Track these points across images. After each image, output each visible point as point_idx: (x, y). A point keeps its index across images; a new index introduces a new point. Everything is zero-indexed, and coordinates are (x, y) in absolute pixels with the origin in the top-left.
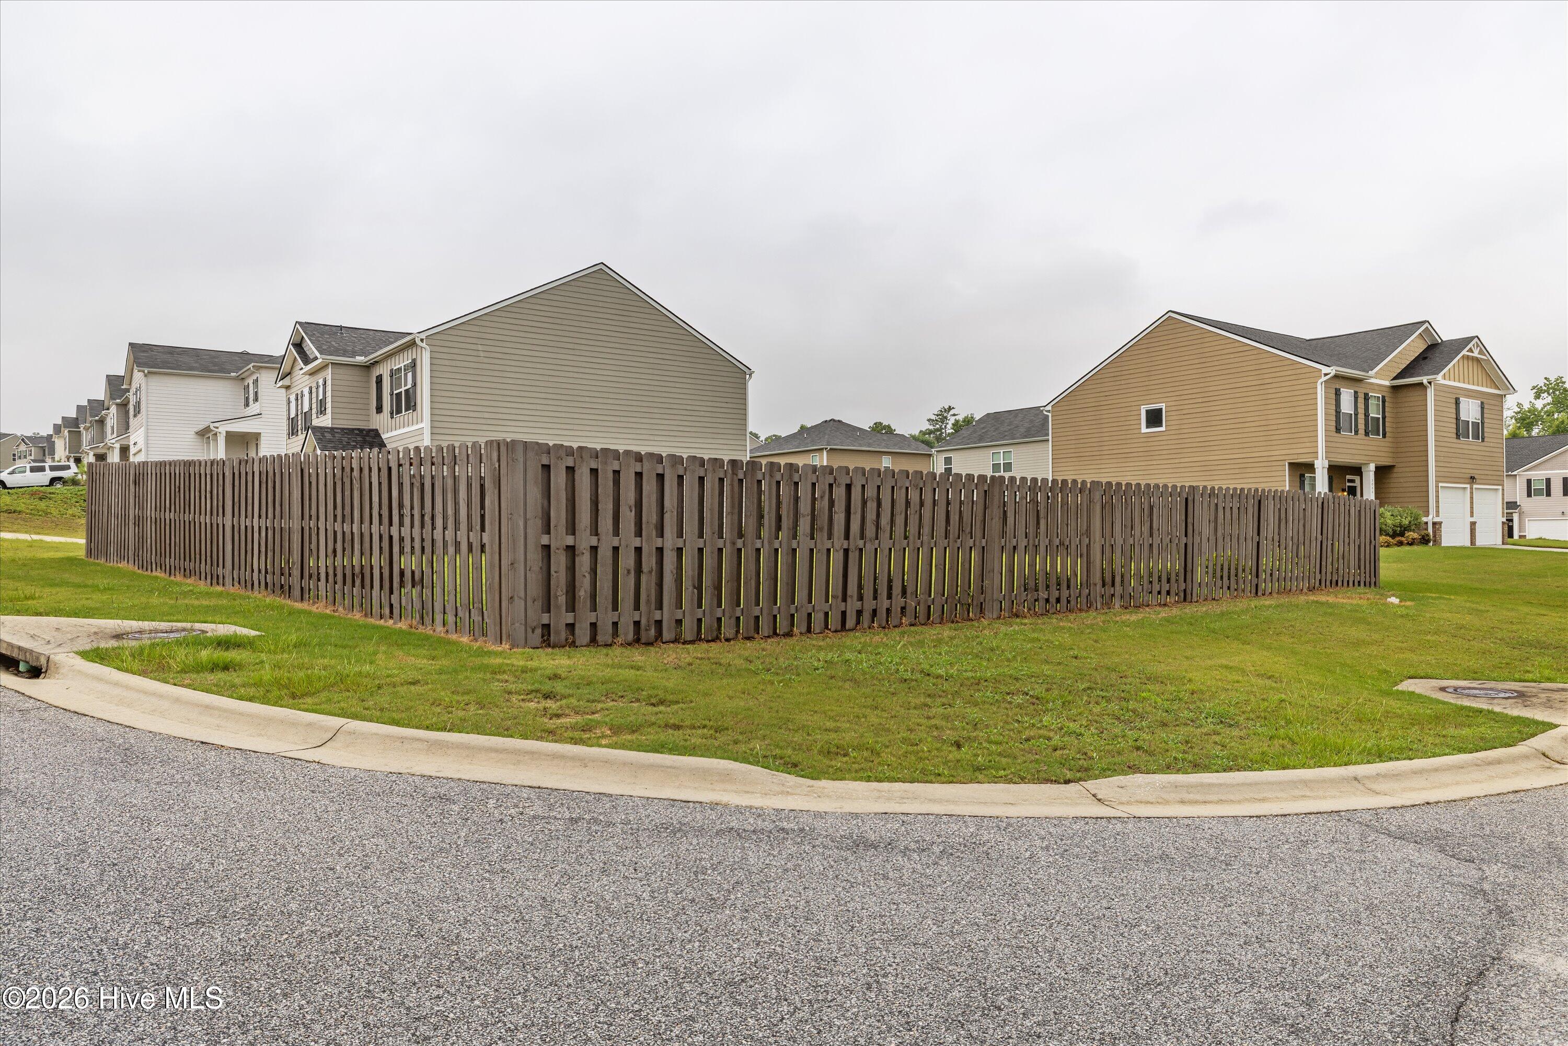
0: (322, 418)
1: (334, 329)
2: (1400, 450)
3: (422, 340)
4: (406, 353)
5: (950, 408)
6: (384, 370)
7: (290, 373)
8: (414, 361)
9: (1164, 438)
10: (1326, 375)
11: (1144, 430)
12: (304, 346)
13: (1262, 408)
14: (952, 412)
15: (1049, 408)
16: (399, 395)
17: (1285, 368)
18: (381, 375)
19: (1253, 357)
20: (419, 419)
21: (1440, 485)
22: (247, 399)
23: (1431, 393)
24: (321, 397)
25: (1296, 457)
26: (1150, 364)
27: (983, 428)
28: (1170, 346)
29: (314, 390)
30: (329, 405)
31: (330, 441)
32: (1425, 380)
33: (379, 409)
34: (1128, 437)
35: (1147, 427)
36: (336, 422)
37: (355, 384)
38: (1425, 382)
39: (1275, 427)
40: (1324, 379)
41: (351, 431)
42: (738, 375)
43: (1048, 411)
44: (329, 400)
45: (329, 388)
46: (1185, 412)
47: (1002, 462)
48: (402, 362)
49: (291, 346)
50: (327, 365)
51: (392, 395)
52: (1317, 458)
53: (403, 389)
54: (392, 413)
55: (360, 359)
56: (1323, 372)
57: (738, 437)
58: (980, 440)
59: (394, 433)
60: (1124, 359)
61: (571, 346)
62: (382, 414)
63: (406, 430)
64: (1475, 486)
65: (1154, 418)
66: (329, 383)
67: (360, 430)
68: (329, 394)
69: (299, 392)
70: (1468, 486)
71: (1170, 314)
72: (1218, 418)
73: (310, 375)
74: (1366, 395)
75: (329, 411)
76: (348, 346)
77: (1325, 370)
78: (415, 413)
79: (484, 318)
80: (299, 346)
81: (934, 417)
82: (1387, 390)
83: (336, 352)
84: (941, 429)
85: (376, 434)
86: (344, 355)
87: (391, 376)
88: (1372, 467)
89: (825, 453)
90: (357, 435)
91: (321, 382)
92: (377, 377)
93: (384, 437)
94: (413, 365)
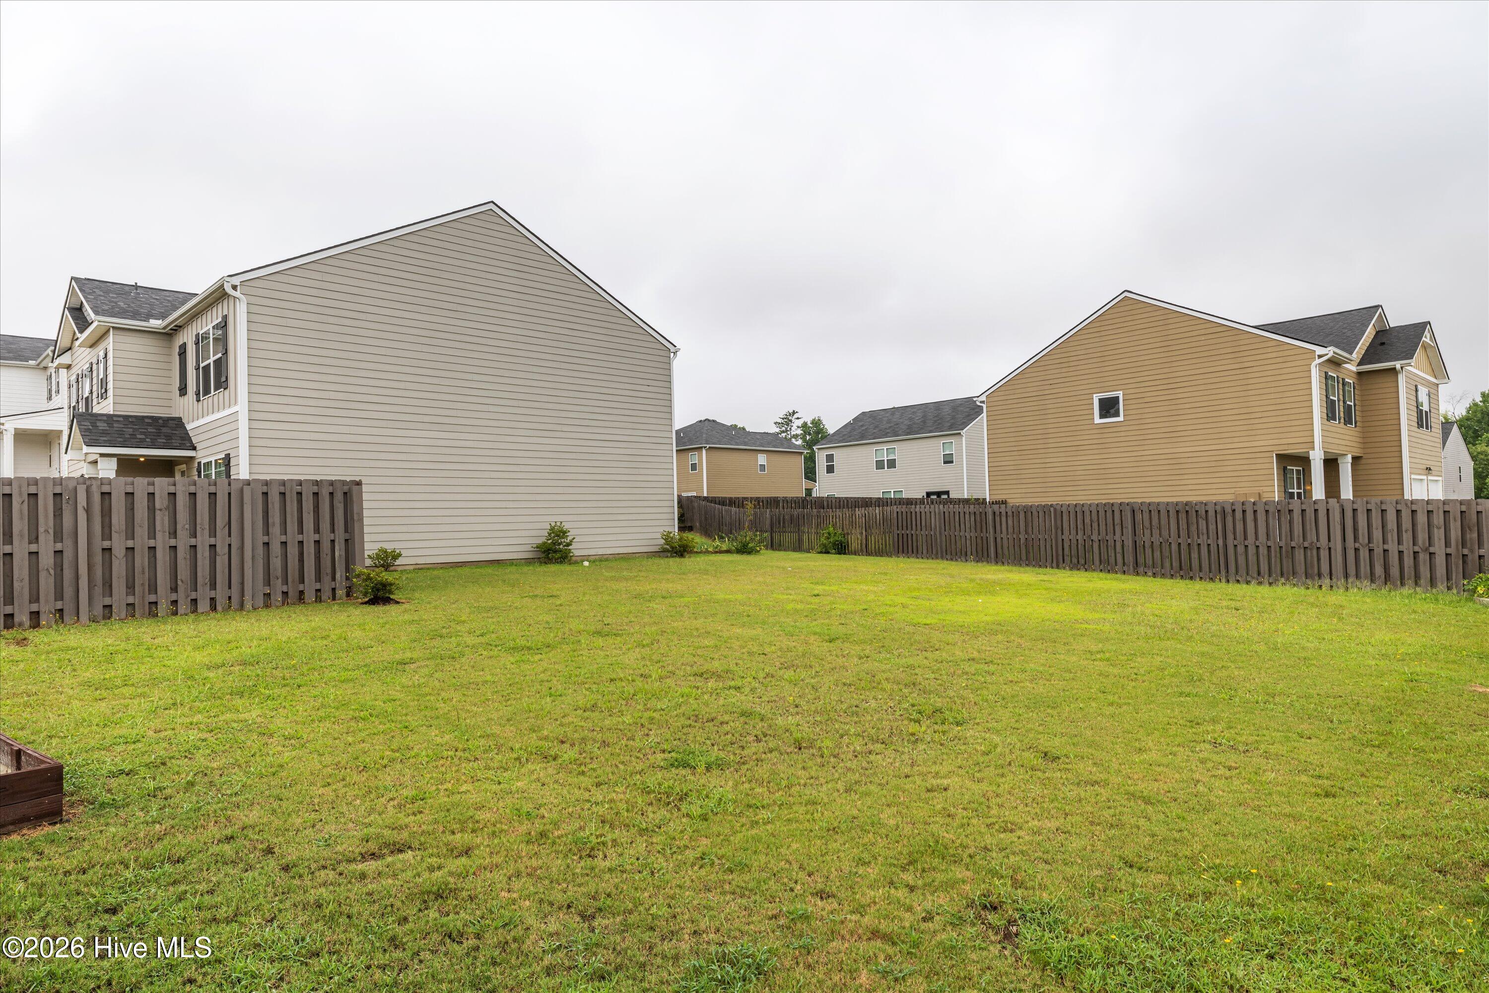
0: (104, 403)
1: (127, 288)
2: (1369, 440)
3: (234, 288)
4: (215, 309)
5: (794, 413)
6: (187, 337)
7: (70, 349)
8: (225, 318)
9: (1123, 429)
10: (1320, 357)
11: (1097, 420)
12: (84, 310)
13: (1242, 394)
14: (796, 416)
15: (983, 398)
16: (207, 368)
17: (1269, 350)
18: (185, 343)
19: (1230, 339)
20: (233, 401)
21: (1413, 476)
22: (50, 391)
23: (1402, 380)
24: (101, 376)
25: (1286, 447)
26: (1103, 349)
27: (862, 426)
28: (1126, 329)
29: (95, 367)
30: (110, 386)
31: (104, 433)
32: (1398, 365)
33: (183, 391)
34: (1078, 428)
35: (1102, 416)
36: (119, 407)
37: (149, 357)
38: (1398, 367)
39: (1259, 415)
40: (1318, 361)
41: (141, 419)
42: (661, 353)
43: (983, 402)
44: (110, 378)
45: (110, 362)
46: (1146, 400)
47: (886, 459)
48: (207, 325)
49: (66, 311)
50: (109, 330)
51: (197, 369)
52: (1313, 448)
53: (211, 360)
54: (198, 394)
55: (156, 323)
56: (1318, 353)
57: (662, 428)
58: (862, 438)
59: (201, 422)
60: (1071, 344)
61: (451, 306)
62: (186, 397)
63: (217, 416)
64: (1430, 478)
65: (1109, 407)
66: (110, 355)
67: (155, 419)
68: (110, 370)
69: (80, 373)
70: (1424, 477)
71: (1126, 294)
72: (1187, 406)
73: (91, 347)
74: (1343, 379)
75: (110, 393)
76: (142, 308)
77: (1319, 350)
78: (227, 392)
79: (328, 262)
80: (77, 312)
81: (780, 421)
82: (1355, 376)
83: (122, 314)
84: (786, 431)
85: (178, 423)
86: (133, 318)
87: (197, 343)
88: (1349, 458)
89: (704, 451)
90: (149, 424)
91: (102, 354)
92: (180, 347)
93: (189, 427)
94: (223, 325)
